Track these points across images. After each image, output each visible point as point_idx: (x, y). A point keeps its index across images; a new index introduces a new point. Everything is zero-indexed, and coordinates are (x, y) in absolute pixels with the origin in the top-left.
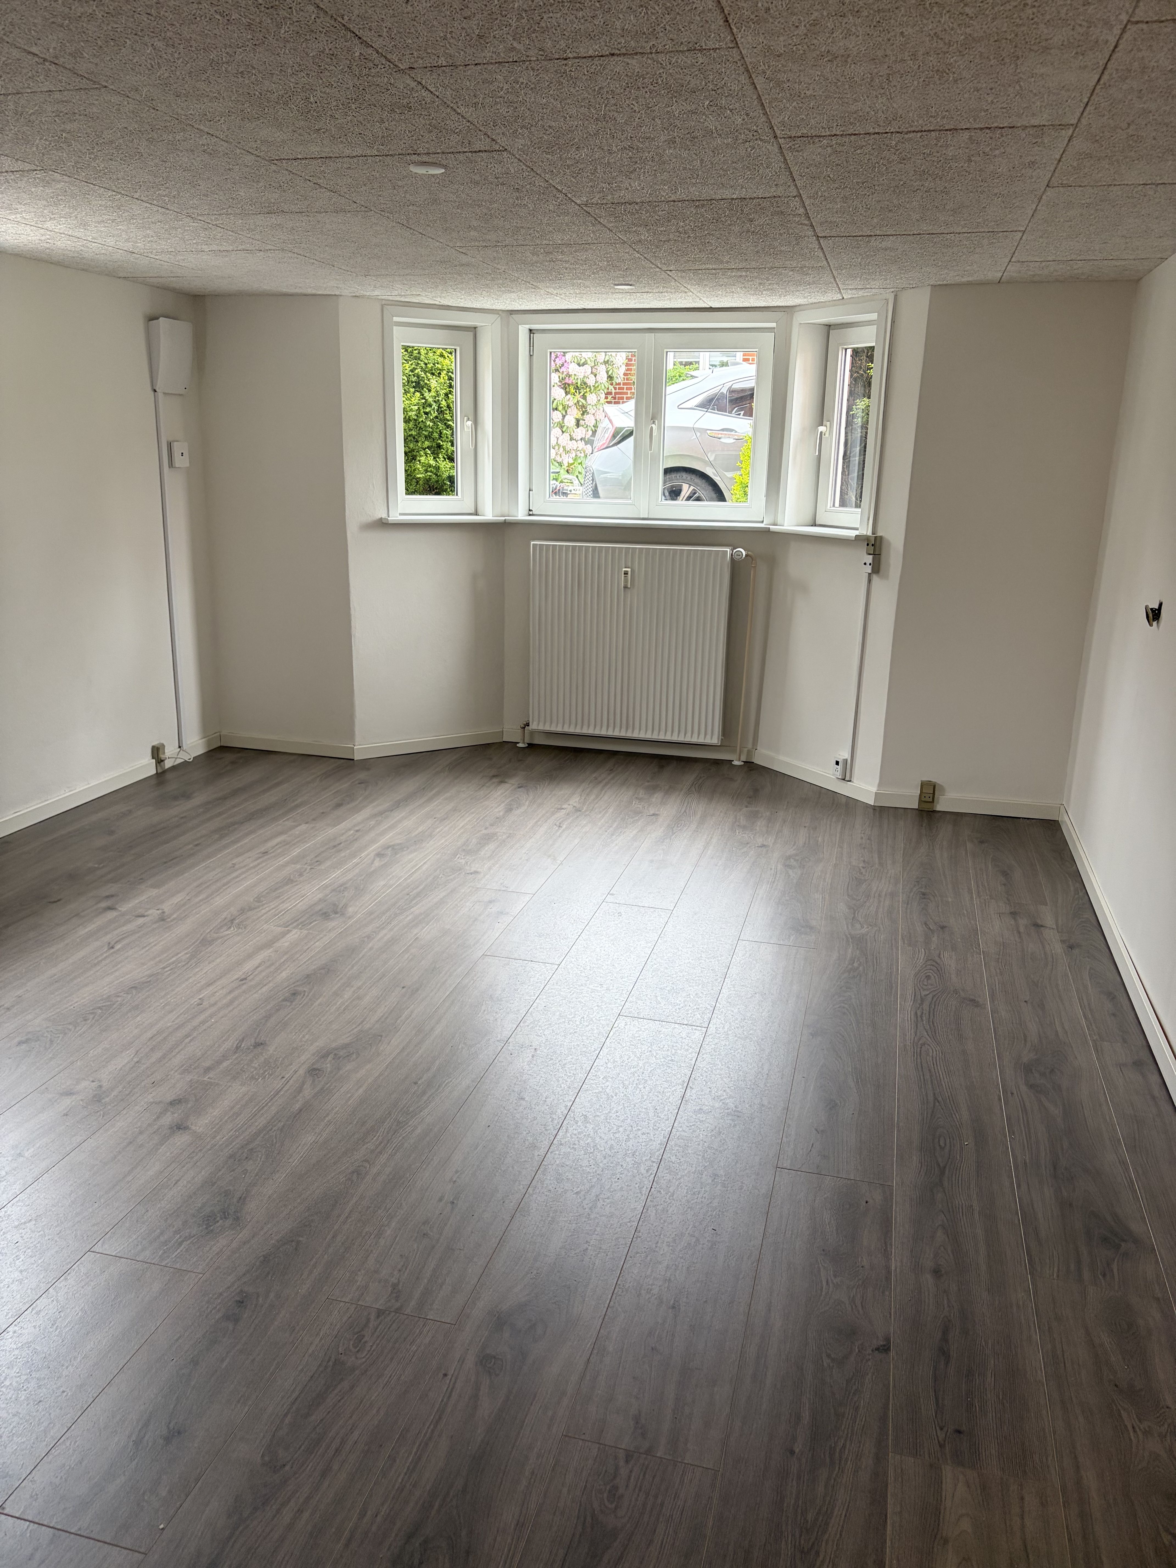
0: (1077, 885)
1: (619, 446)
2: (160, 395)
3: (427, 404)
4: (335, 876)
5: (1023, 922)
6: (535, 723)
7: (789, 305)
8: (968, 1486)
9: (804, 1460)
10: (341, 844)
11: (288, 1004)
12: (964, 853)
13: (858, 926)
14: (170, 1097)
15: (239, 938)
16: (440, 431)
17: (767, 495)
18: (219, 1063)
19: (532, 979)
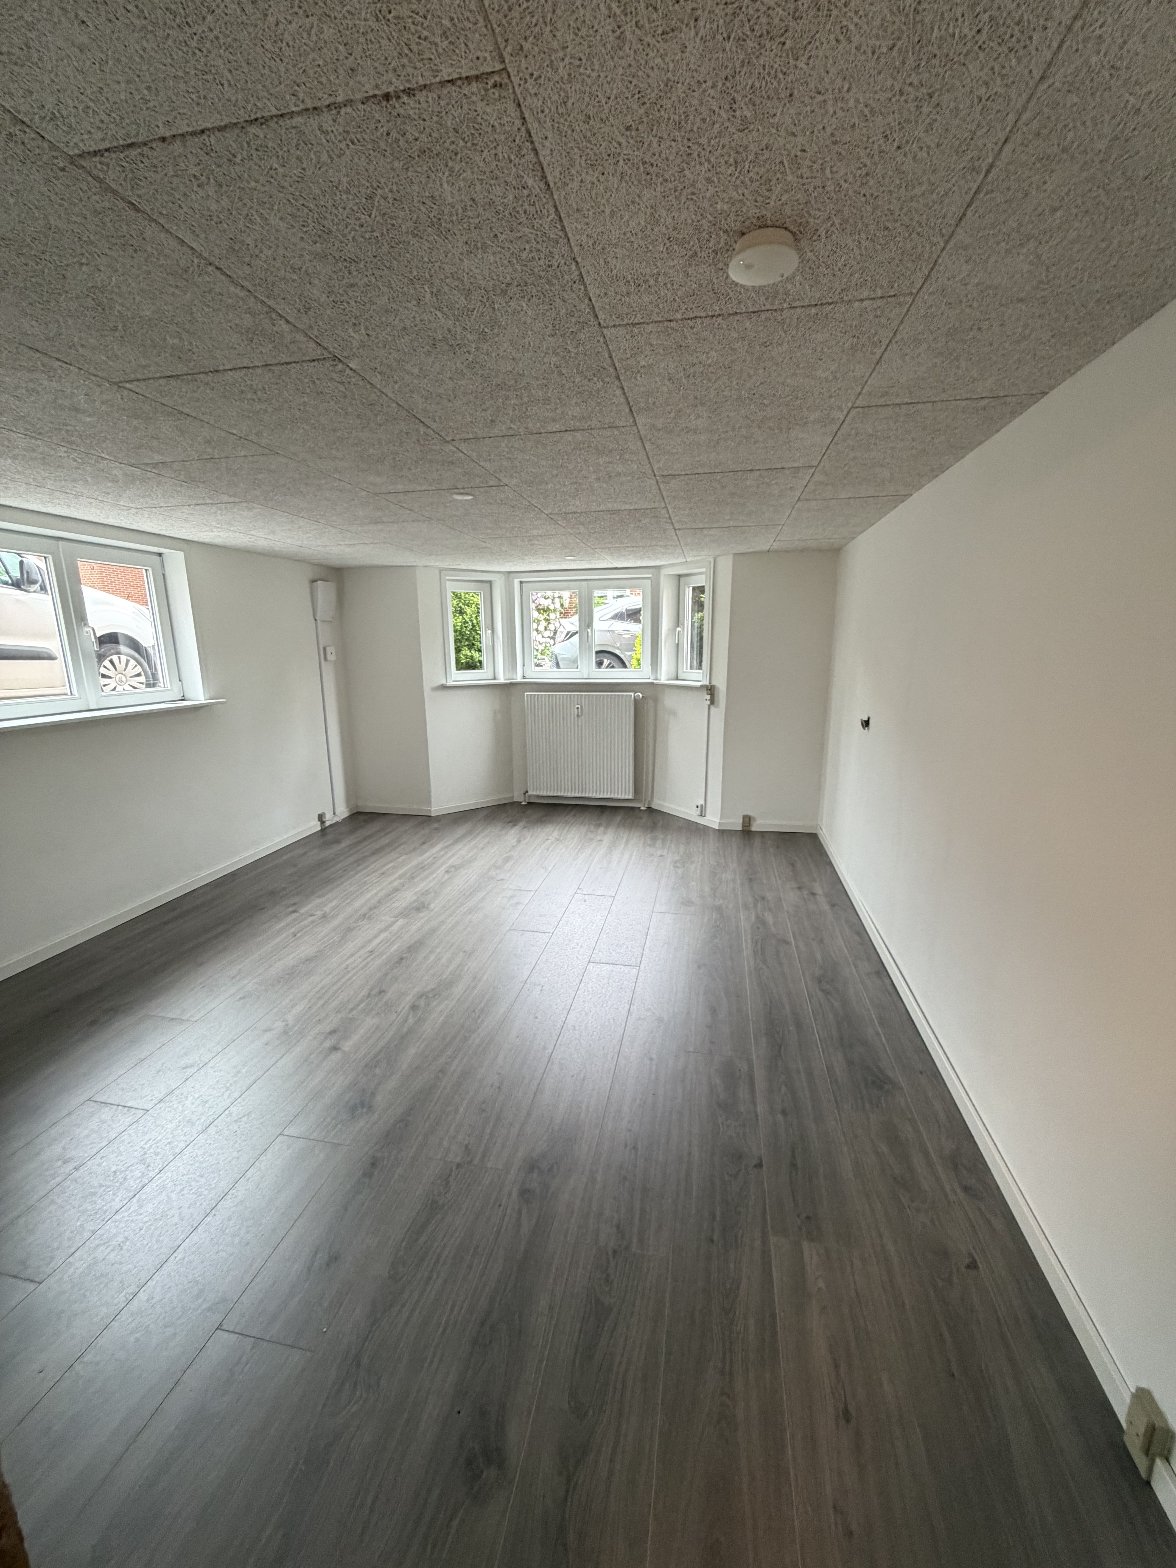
1: (569, 640)
2: (319, 622)
3: (466, 622)
4: (422, 886)
5: (805, 892)
6: (531, 791)
7: (657, 564)
8: (819, 1256)
9: (720, 1246)
10: (425, 866)
11: (398, 966)
12: (769, 854)
13: (717, 900)
14: (328, 1030)
15: (369, 926)
16: (473, 636)
17: (651, 665)
18: (358, 1005)
19: (538, 943)
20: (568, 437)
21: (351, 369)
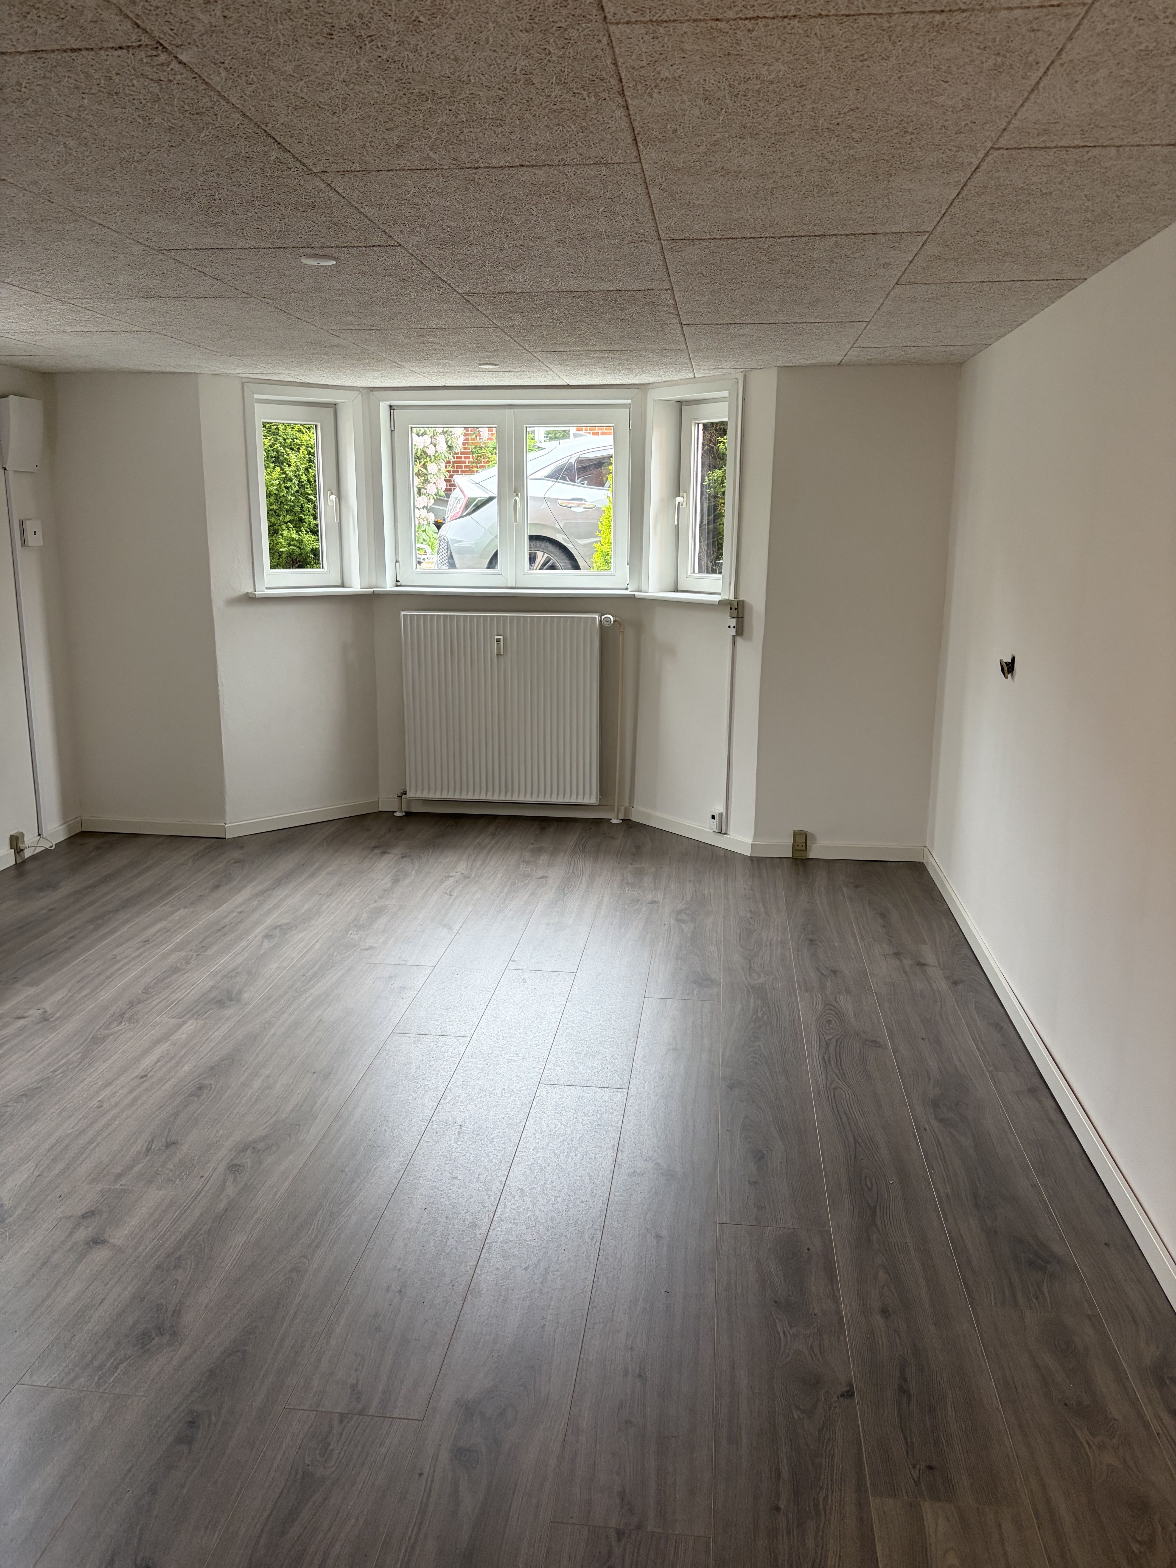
0: (951, 923)
1: (473, 515)
2: (10, 473)
3: (287, 479)
4: (224, 962)
5: (907, 962)
6: (413, 791)
7: (643, 382)
8: (949, 1521)
9: (790, 1516)
10: (225, 927)
11: (196, 1099)
12: (842, 897)
13: (755, 976)
14: (80, 1210)
15: (131, 1034)
16: (301, 505)
17: (630, 563)
18: (130, 1167)
19: (446, 1054)
20: (525, 175)
21: (180, 62)
